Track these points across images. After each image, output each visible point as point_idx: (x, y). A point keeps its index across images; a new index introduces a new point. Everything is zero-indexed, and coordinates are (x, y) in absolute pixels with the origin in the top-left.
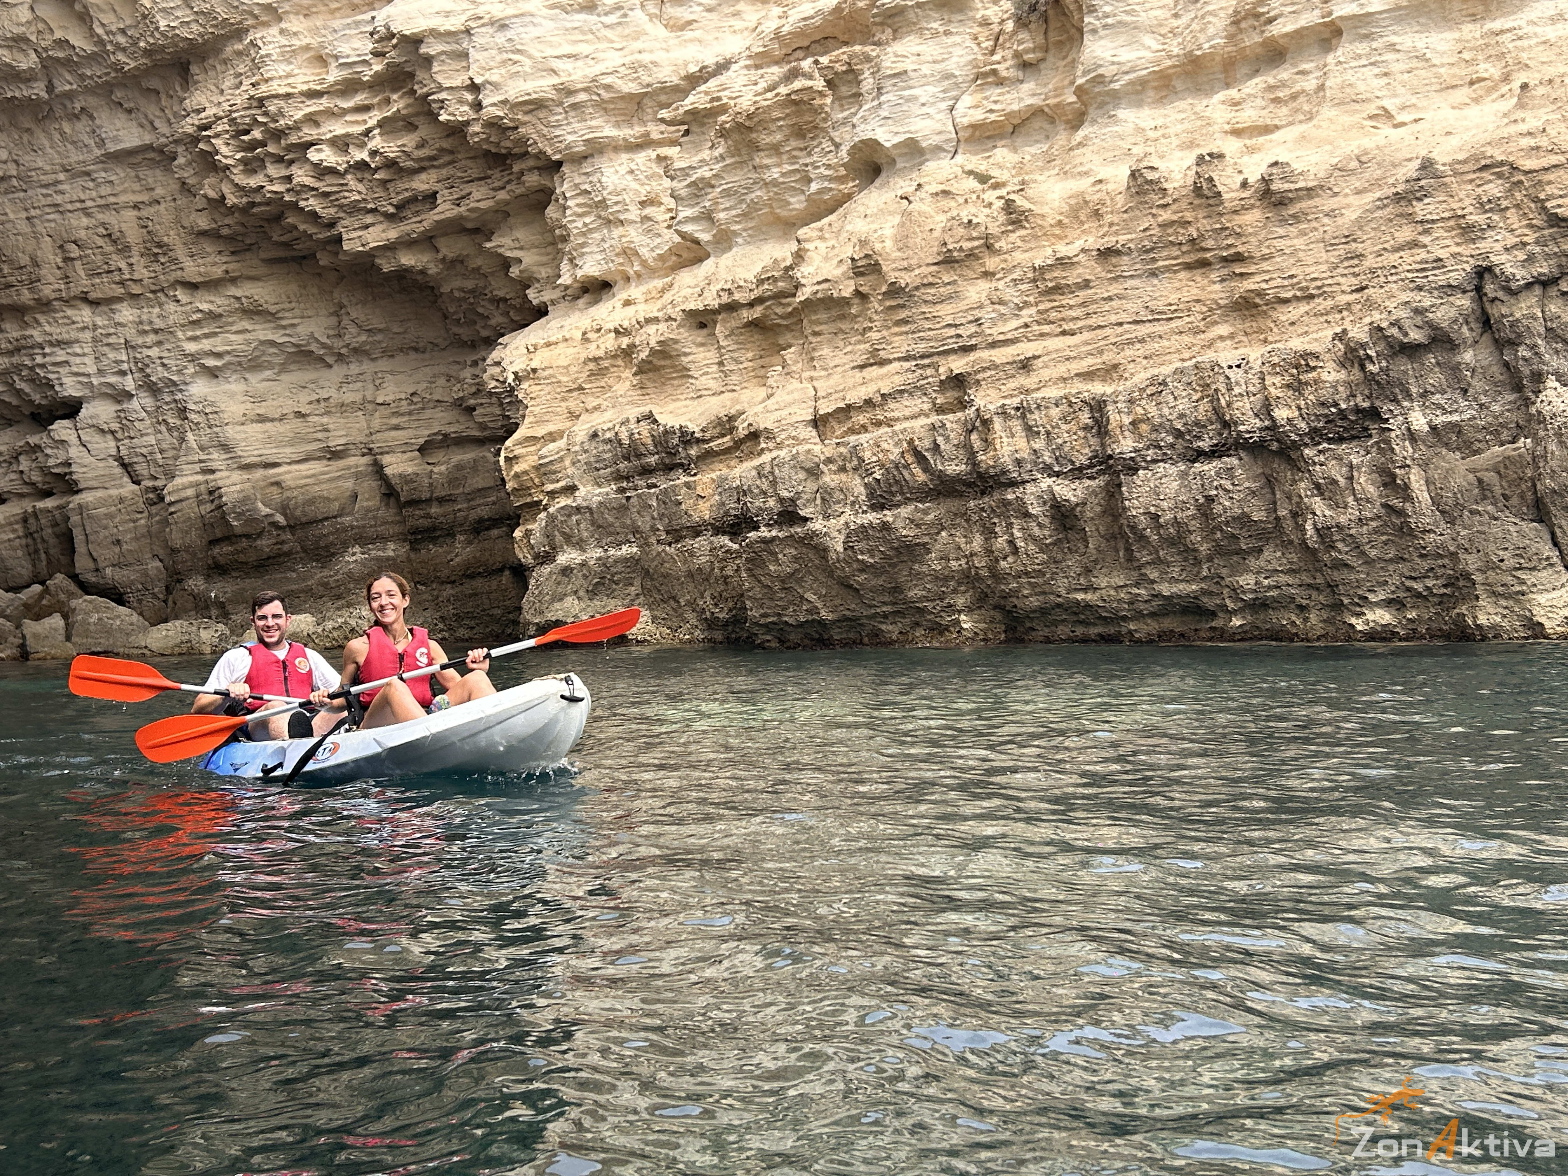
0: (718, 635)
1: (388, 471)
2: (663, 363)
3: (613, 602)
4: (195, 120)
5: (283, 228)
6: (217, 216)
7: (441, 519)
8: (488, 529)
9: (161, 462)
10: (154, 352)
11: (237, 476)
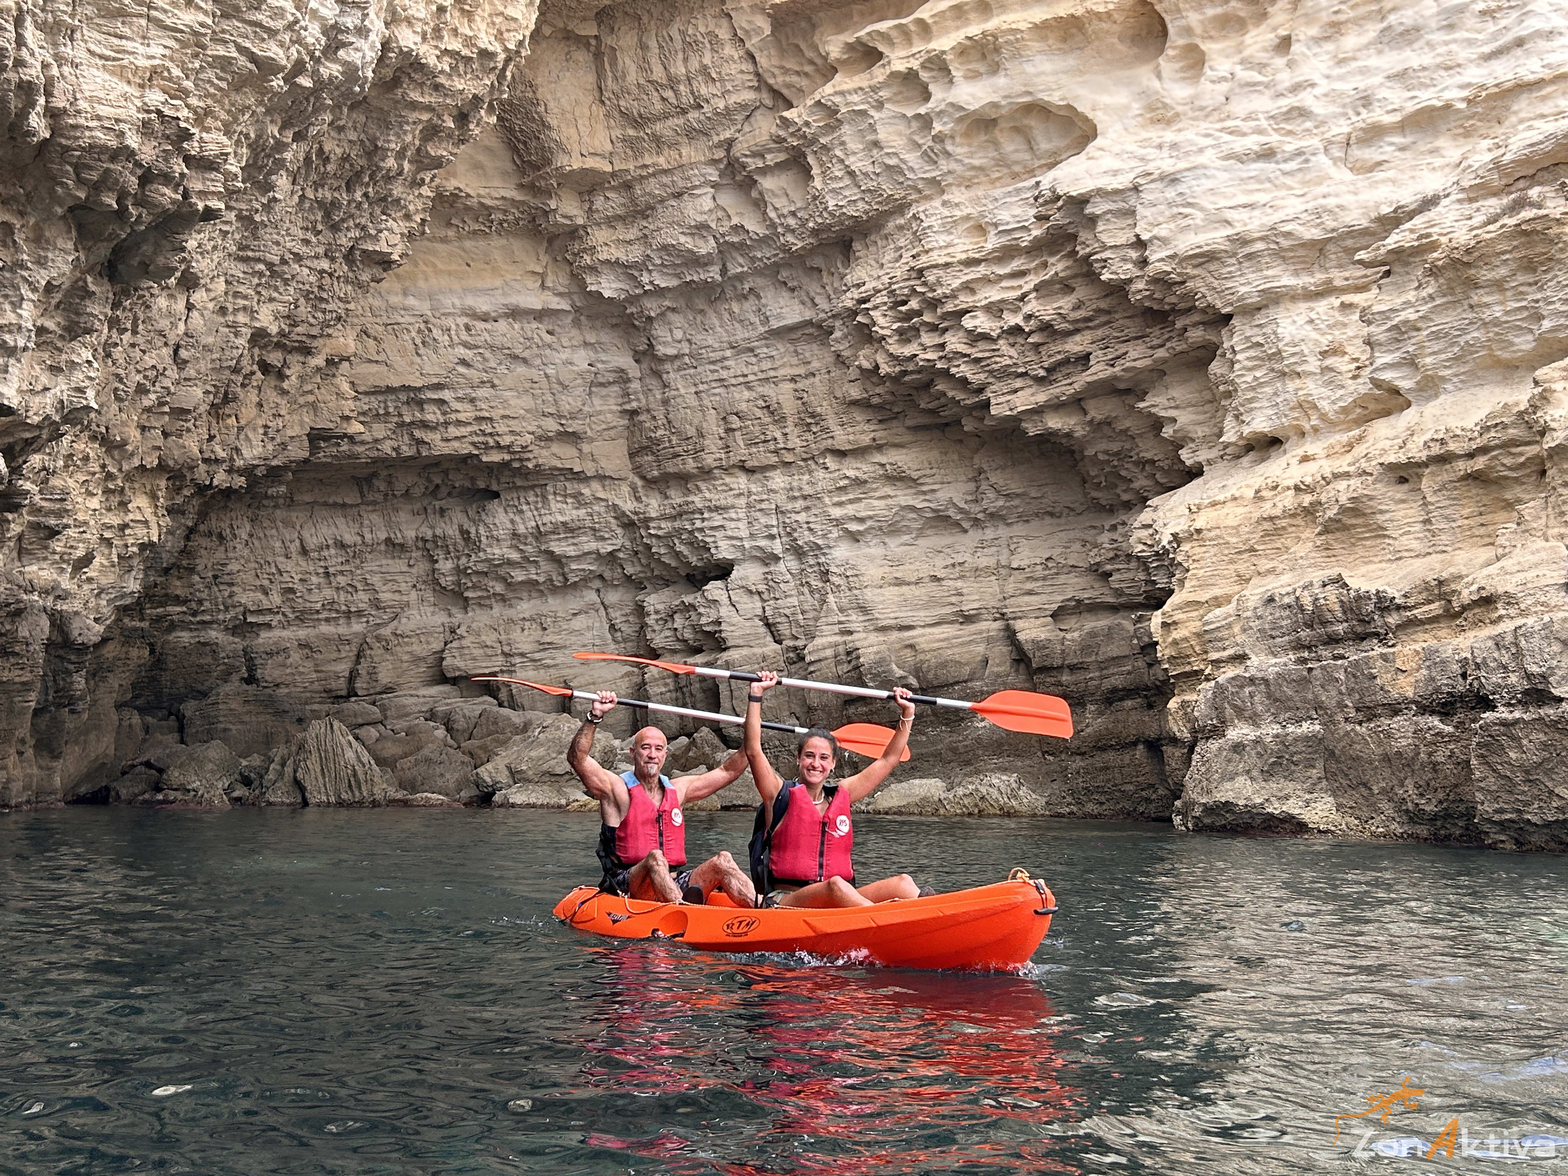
0: (1423, 831)
1: (1021, 636)
2: (1354, 521)
3: (1291, 785)
4: (855, 294)
5: (931, 395)
6: (869, 386)
7: (1073, 688)
8: (1121, 699)
9: (802, 623)
10: (802, 517)
11: (874, 638)
